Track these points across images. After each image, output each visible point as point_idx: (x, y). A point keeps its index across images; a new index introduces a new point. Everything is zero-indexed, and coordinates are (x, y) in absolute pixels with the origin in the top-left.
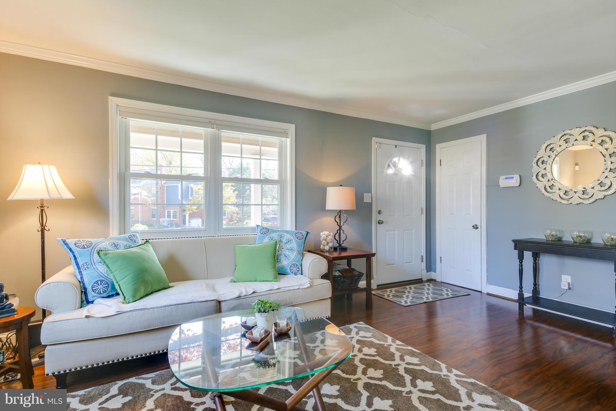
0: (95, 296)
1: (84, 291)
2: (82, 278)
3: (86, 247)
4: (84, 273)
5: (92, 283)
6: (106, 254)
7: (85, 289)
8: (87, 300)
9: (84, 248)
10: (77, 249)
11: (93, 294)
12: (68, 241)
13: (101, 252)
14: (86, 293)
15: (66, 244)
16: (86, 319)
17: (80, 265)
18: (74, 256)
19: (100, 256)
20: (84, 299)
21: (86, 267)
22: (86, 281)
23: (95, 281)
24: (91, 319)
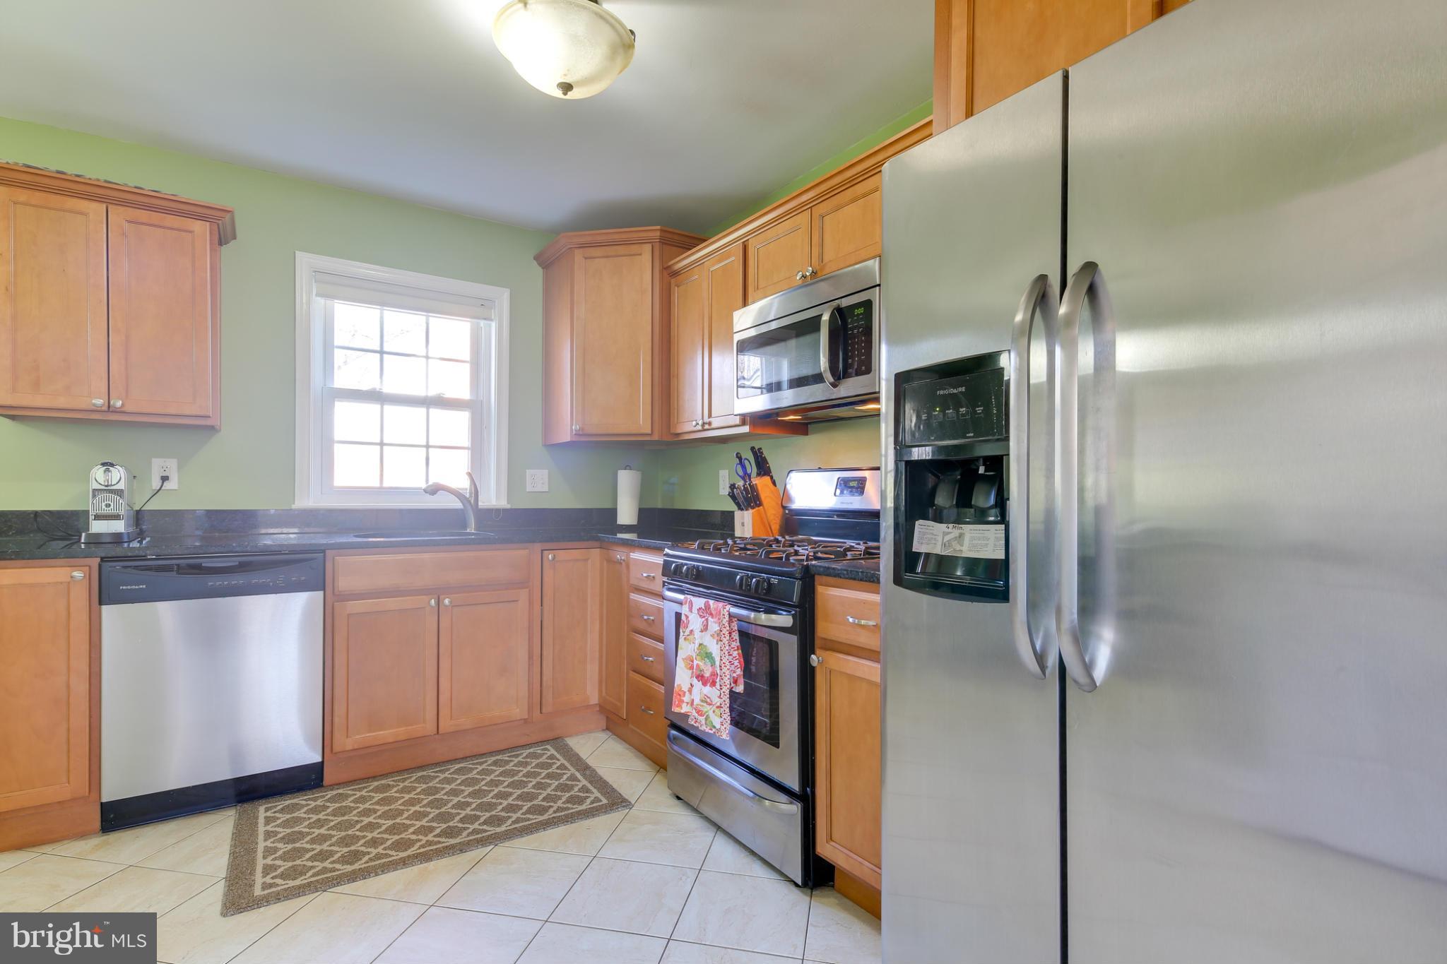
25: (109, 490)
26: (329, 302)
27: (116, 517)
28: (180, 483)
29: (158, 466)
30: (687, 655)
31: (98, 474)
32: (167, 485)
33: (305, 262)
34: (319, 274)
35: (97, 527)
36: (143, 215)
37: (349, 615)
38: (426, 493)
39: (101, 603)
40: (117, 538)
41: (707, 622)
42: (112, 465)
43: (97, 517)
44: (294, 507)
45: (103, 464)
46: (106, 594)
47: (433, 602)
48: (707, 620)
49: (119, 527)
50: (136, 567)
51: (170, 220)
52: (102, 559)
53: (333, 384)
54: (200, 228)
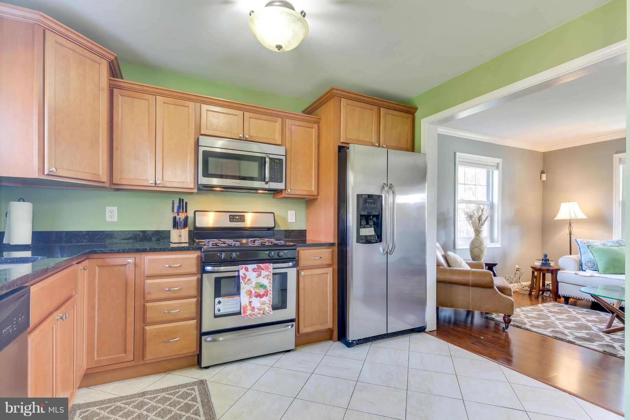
0: (586, 268)
1: (581, 265)
2: (581, 258)
3: (586, 243)
4: (583, 256)
5: (585, 262)
6: (592, 248)
7: (582, 264)
8: (582, 269)
9: (585, 244)
10: (581, 244)
11: (586, 267)
12: (578, 240)
13: (589, 246)
14: (582, 266)
15: (576, 241)
16: (575, 275)
17: (582, 252)
18: (579, 248)
19: (589, 248)
20: (581, 268)
21: (584, 253)
22: (583, 260)
23: (587, 261)
24: (577, 275)
30: (247, 290)
41: (261, 273)
48: (261, 272)
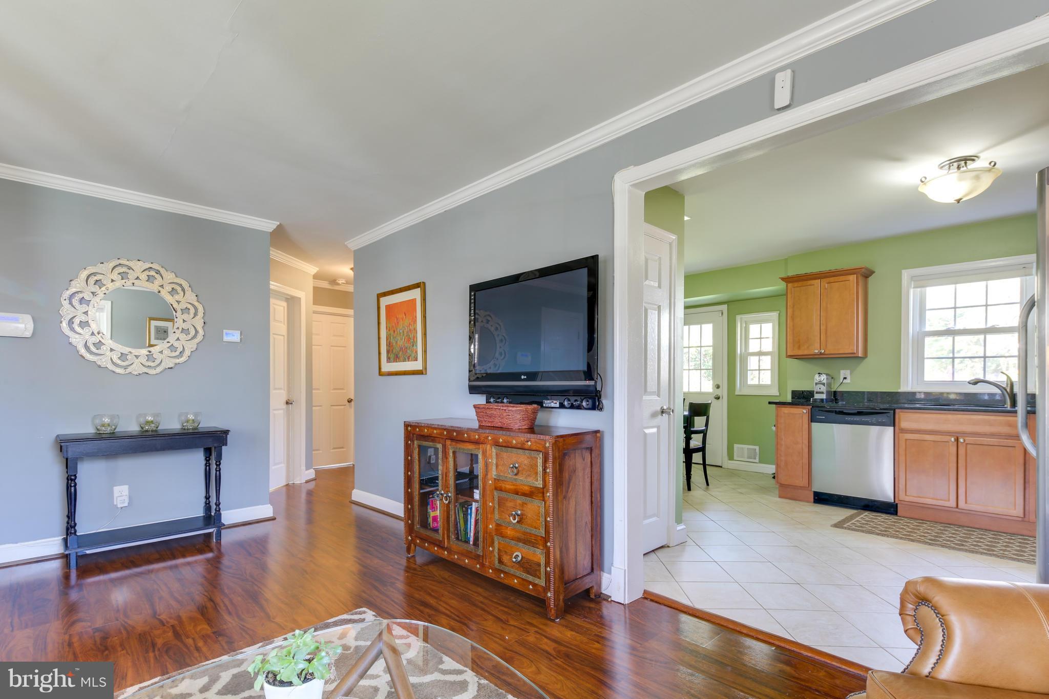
25: (820, 383)
26: (923, 289)
27: (823, 393)
28: (851, 380)
29: (843, 373)
31: (817, 376)
32: (845, 381)
33: (906, 274)
34: (913, 278)
35: (817, 396)
36: (832, 279)
37: (906, 439)
38: (970, 384)
39: (811, 422)
40: (822, 400)
42: (821, 374)
43: (817, 393)
44: (899, 391)
45: (819, 373)
46: (813, 419)
47: (953, 439)
49: (824, 396)
50: (822, 410)
51: (842, 278)
52: (813, 407)
53: (925, 329)
54: (853, 278)
